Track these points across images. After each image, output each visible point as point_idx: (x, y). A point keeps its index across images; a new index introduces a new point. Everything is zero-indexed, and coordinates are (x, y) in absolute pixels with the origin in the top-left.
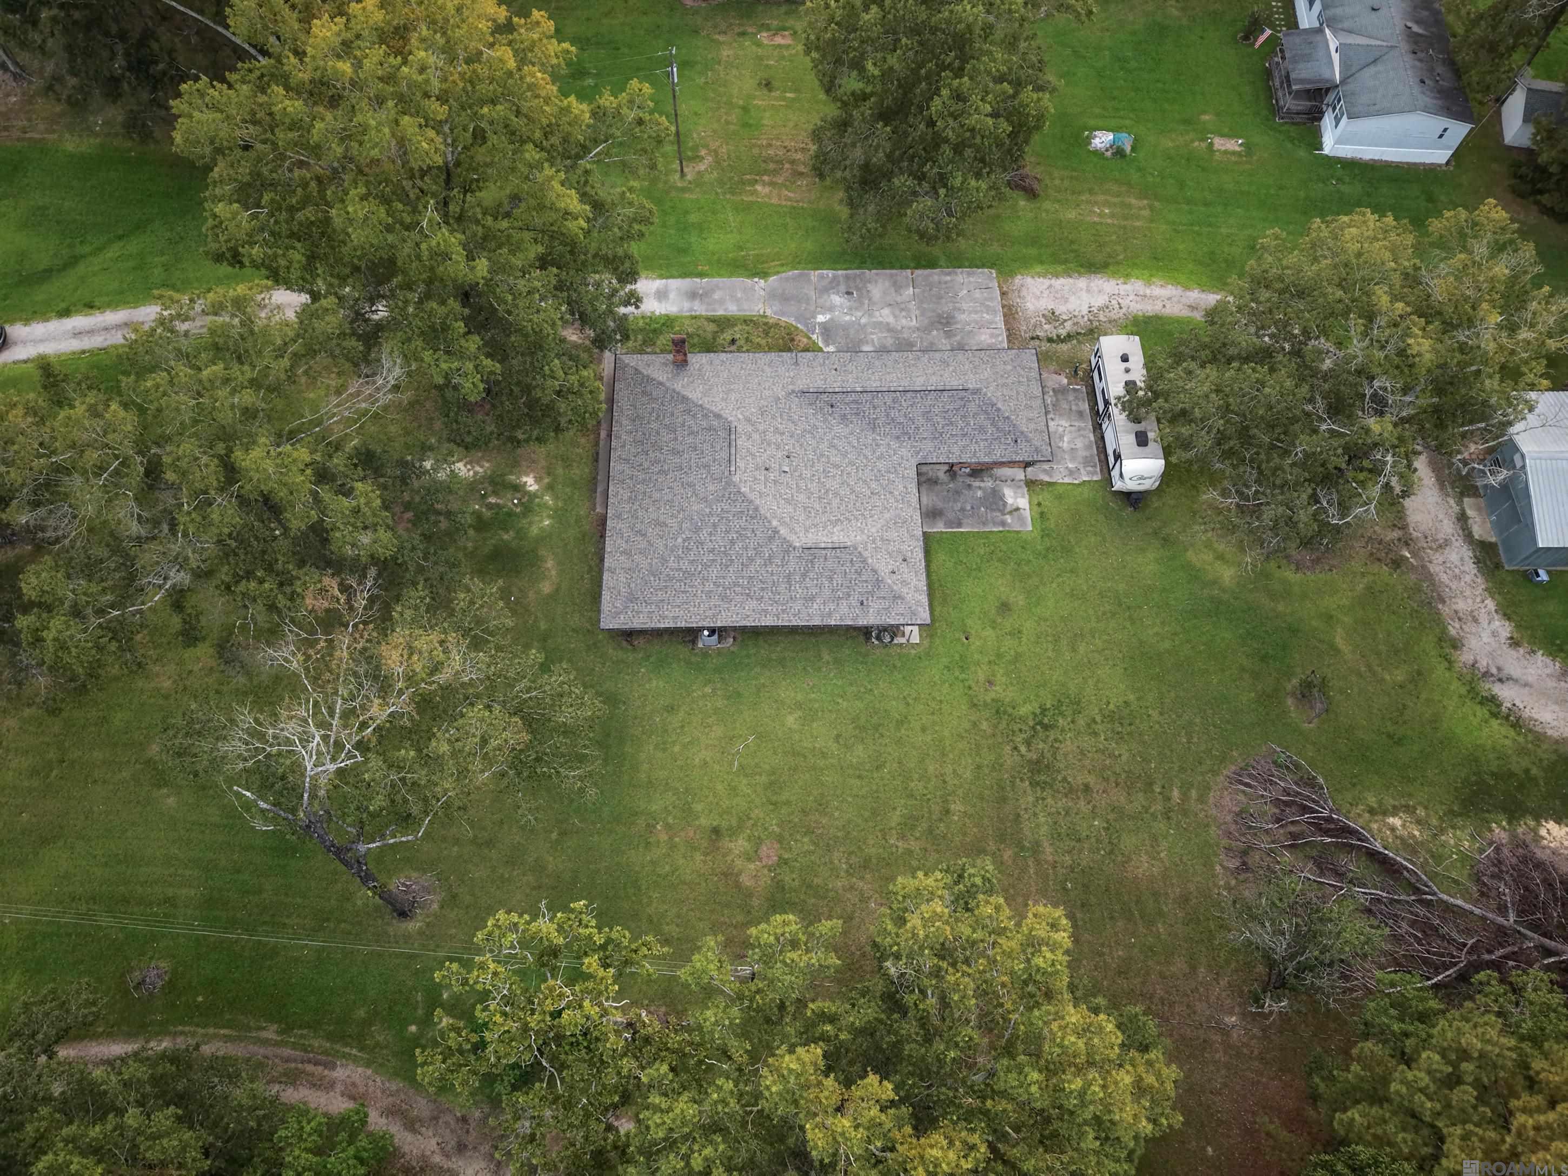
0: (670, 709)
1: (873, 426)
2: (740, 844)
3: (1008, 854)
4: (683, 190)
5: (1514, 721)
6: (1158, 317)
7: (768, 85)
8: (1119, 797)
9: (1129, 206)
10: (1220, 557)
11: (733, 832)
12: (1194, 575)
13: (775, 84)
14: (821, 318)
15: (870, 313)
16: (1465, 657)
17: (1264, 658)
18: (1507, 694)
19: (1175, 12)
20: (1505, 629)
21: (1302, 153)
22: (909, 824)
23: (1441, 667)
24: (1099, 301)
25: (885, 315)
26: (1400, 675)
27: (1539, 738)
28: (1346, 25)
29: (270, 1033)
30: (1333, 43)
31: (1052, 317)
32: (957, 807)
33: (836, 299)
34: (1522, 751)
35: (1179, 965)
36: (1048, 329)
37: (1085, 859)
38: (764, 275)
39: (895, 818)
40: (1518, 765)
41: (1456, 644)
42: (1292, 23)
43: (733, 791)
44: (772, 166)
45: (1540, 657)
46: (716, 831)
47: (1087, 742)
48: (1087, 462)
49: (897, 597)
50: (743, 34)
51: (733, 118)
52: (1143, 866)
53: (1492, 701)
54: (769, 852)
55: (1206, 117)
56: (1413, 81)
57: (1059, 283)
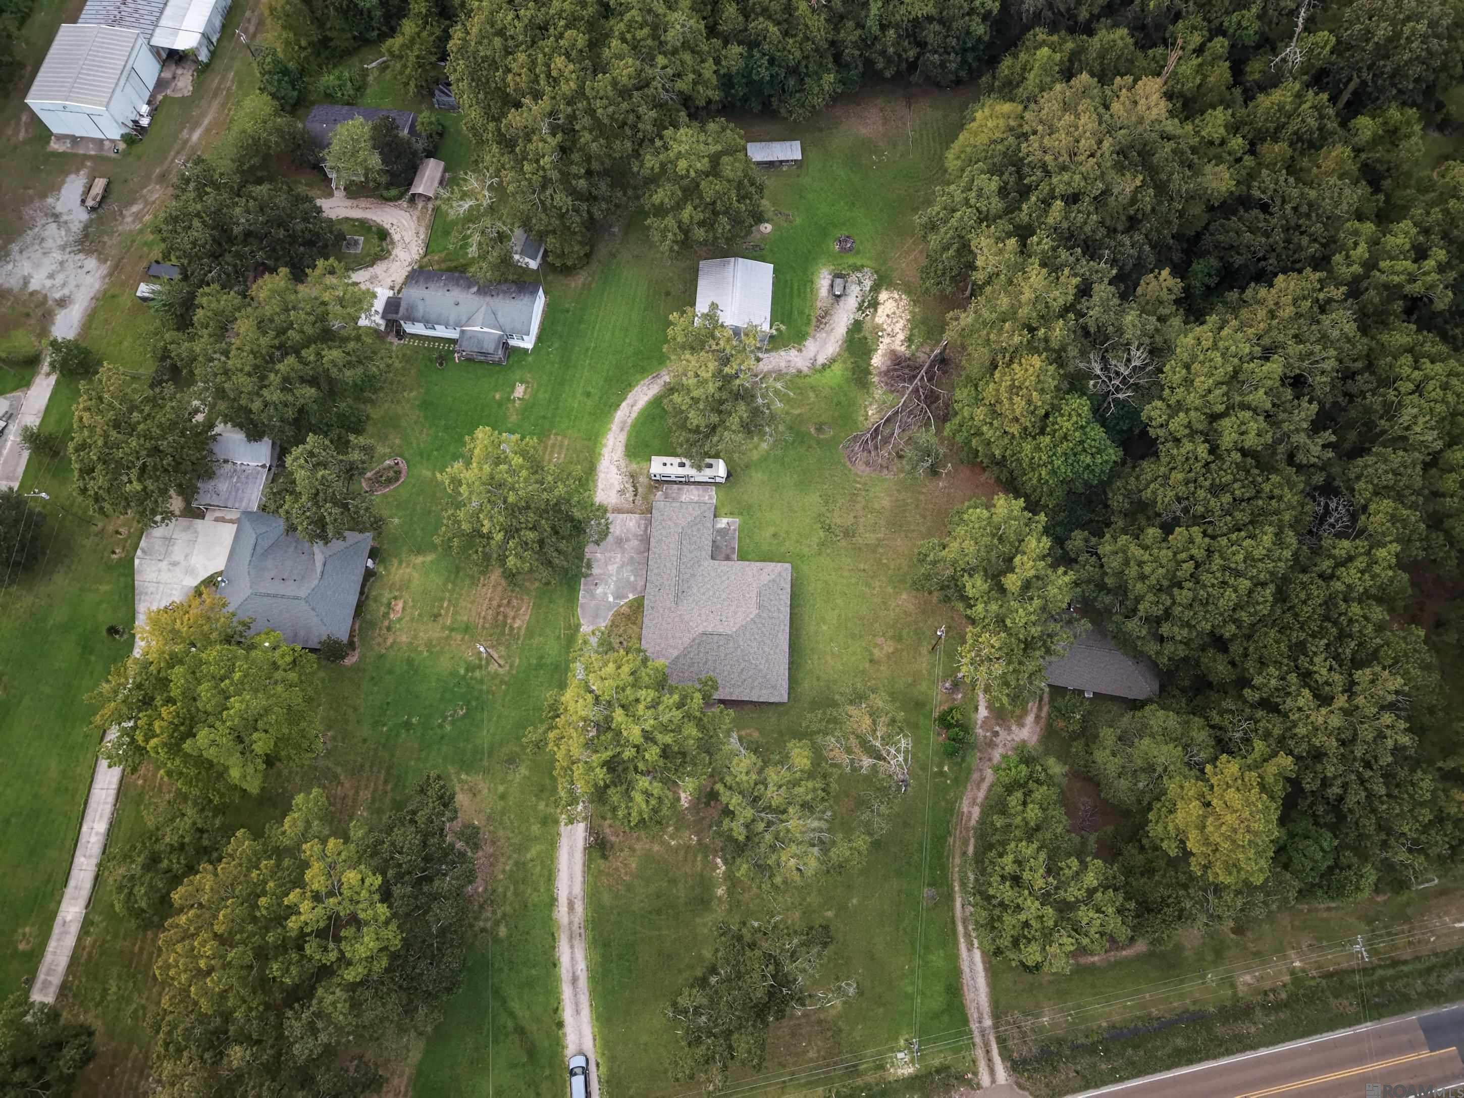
0: (818, 679)
1: (693, 575)
2: (877, 652)
3: (881, 550)
4: (511, 666)
5: (833, 361)
6: (627, 446)
7: (436, 616)
8: (859, 506)
9: (553, 445)
10: (756, 448)
11: (871, 654)
12: (765, 458)
13: (435, 611)
14: (611, 599)
15: (610, 576)
16: (805, 370)
17: (803, 442)
18: (821, 360)
19: (413, 394)
20: (793, 352)
21: (530, 359)
22: (868, 585)
23: (808, 380)
24: (614, 470)
25: (612, 568)
26: (812, 395)
27: (839, 354)
28: (464, 319)
29: (951, 840)
30: (478, 329)
31: (622, 492)
32: (862, 566)
33: (599, 591)
34: (844, 362)
35: (922, 497)
36: (629, 495)
37: (882, 522)
38: (578, 626)
39: (867, 590)
40: (849, 365)
41: (799, 371)
42: (454, 341)
43: (854, 653)
44: (501, 618)
45: (807, 343)
46: (871, 661)
47: (836, 514)
48: (706, 491)
49: (780, 574)
50: (389, 629)
51: (459, 637)
52: (886, 503)
53: (824, 366)
54: (880, 640)
55: (498, 396)
56: (514, 302)
57: (600, 485)
